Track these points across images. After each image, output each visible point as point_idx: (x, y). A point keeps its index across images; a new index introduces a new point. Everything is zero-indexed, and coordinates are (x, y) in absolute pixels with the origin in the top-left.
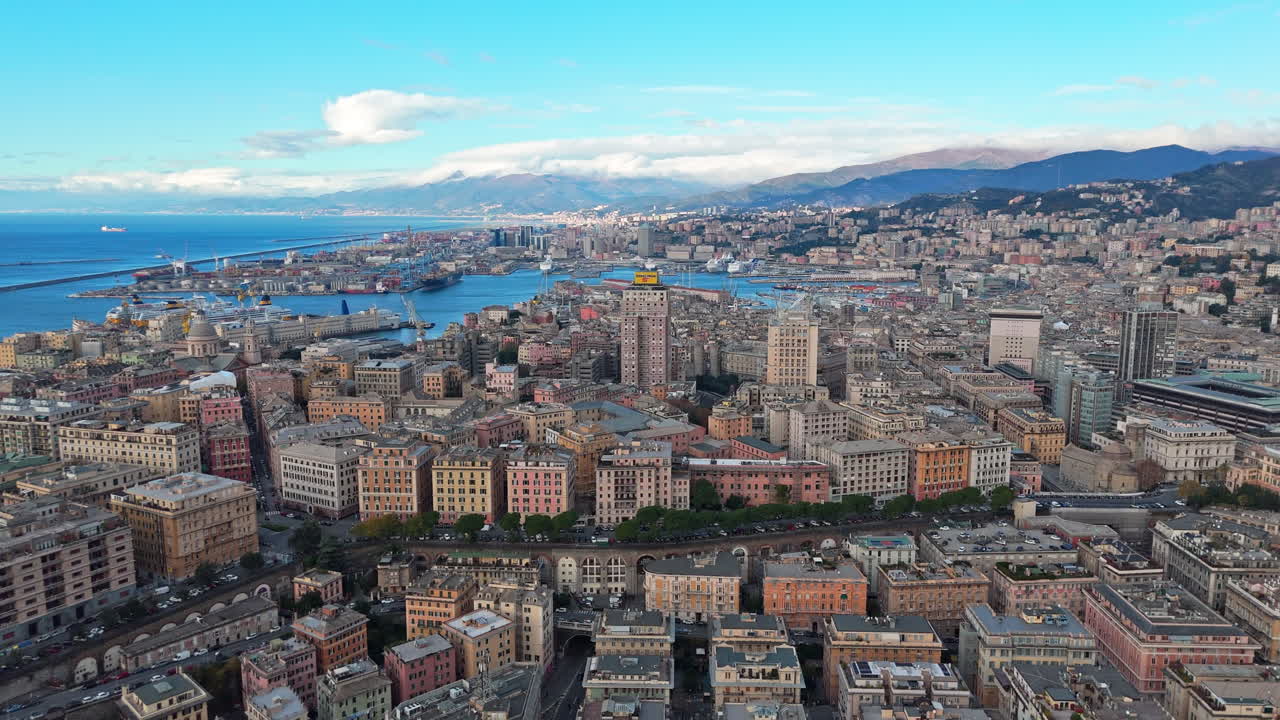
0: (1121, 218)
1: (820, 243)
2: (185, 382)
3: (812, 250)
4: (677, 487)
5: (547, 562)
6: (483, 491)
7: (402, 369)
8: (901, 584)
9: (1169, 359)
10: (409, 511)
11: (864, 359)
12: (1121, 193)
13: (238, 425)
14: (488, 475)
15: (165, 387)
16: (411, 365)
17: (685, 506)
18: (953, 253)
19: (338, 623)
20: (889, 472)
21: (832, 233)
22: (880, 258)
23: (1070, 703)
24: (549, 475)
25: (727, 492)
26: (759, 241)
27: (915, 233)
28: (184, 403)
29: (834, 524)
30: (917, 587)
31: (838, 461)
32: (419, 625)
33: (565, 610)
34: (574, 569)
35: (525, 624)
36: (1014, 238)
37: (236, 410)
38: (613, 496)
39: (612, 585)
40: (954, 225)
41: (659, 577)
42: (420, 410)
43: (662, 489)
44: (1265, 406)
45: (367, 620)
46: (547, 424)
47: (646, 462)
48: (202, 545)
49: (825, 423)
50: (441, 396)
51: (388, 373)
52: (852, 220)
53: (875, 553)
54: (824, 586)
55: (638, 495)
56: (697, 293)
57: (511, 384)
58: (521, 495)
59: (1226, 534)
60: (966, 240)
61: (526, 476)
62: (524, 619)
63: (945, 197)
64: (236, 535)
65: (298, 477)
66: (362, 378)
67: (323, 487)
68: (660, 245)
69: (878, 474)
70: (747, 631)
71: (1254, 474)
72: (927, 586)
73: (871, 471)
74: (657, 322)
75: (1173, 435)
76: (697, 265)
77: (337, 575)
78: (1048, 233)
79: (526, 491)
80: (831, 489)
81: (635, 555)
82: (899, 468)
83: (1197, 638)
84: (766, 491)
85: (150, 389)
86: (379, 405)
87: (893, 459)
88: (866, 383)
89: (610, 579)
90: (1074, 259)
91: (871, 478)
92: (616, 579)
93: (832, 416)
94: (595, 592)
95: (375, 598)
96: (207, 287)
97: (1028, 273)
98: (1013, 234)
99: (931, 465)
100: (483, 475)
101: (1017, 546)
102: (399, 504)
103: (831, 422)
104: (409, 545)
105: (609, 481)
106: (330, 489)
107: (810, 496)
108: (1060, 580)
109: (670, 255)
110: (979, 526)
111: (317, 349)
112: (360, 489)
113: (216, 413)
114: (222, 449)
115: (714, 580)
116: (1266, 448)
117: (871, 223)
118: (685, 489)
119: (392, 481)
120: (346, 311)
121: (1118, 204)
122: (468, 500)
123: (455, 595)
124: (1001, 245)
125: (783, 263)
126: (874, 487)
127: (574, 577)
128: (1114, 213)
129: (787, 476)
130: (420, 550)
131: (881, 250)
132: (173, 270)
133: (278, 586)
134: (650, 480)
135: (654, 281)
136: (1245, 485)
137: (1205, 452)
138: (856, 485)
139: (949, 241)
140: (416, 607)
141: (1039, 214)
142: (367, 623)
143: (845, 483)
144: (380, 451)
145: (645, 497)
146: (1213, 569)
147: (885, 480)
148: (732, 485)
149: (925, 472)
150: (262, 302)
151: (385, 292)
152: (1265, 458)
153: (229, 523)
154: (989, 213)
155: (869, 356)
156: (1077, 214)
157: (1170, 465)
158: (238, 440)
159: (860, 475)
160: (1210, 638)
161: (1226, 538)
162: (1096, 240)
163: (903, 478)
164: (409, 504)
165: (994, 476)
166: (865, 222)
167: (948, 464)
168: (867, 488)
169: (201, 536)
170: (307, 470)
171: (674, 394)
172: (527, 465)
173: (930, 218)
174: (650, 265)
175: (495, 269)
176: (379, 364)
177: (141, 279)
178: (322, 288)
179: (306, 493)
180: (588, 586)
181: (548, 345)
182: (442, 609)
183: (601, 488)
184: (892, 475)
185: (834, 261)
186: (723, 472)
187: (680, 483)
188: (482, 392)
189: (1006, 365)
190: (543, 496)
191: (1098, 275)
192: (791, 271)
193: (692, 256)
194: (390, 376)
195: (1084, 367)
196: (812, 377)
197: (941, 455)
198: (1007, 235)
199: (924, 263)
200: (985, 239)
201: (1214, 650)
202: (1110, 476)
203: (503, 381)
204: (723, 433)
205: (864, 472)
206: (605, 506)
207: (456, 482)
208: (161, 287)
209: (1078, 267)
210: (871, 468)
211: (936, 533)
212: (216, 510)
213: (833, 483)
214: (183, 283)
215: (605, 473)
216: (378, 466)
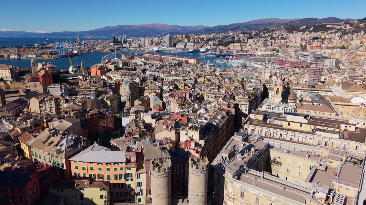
0: (346, 33)
1: (233, 42)
3: (230, 45)
18: (286, 45)
21: (237, 39)
22: (257, 47)
26: (210, 41)
36: (309, 40)
63: (272, 29)
78: (321, 38)
109: (178, 46)
121: (342, 29)
125: (220, 49)
128: (343, 32)
131: (257, 44)
139: (283, 41)
141: (313, 32)
154: (294, 32)
156: (329, 32)
166: (248, 35)
193: (185, 47)
199: (276, 49)
200: (299, 40)
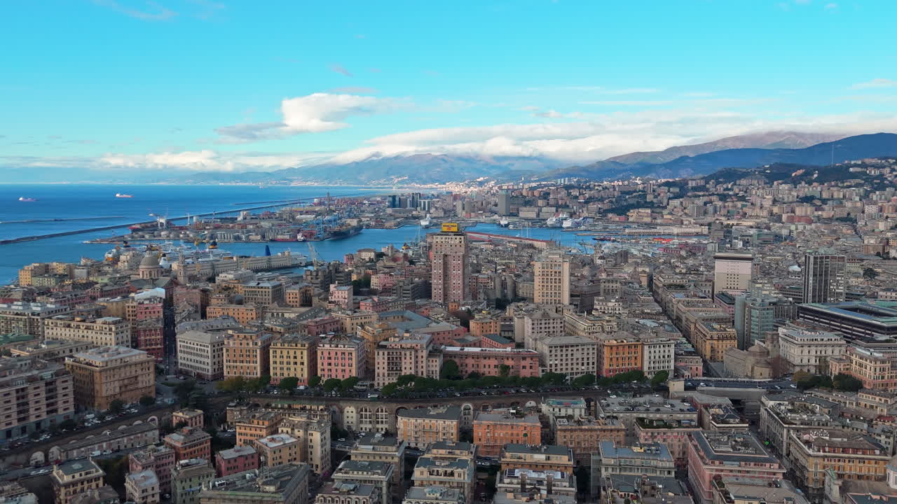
0: (882, 187)
1: (638, 206)
2: (133, 295)
3: (631, 211)
4: (430, 363)
5: (337, 409)
6: (302, 364)
7: (273, 287)
8: (564, 428)
9: (839, 291)
10: (255, 375)
11: (611, 287)
12: (884, 167)
13: (158, 320)
14: (305, 353)
15: (119, 298)
16: (281, 285)
17: (437, 376)
18: (741, 213)
19: (191, 438)
20: (583, 359)
21: (650, 198)
22: (684, 218)
23: (631, 494)
24: (344, 353)
25: (470, 370)
26: (591, 204)
27: (714, 198)
28: (129, 307)
29: (538, 391)
30: (575, 430)
31: (546, 350)
32: (244, 443)
33: (344, 440)
34: (354, 414)
35: (309, 443)
36: (791, 203)
37: (158, 312)
38: (386, 368)
39: (379, 426)
40: (746, 192)
41: (405, 419)
42: (280, 314)
43: (420, 365)
44: (883, 322)
45: (210, 437)
46: (359, 324)
47: (409, 346)
48: (117, 390)
49: (547, 326)
50: (298, 305)
51: (263, 290)
52: (667, 188)
53: (557, 410)
54: (512, 428)
55: (403, 369)
56: (530, 242)
57: (345, 298)
58: (326, 367)
59: (808, 404)
60: (752, 204)
61: (329, 353)
62: (309, 441)
63: (744, 170)
64: (140, 385)
65: (188, 353)
66: (247, 294)
67: (202, 359)
68: (516, 207)
69: (575, 360)
70: (448, 451)
71: (849, 367)
72: (581, 430)
73: (569, 357)
74: (457, 258)
75: (799, 340)
76: (539, 222)
77: (200, 412)
78: (820, 199)
79: (330, 364)
80: (541, 369)
81: (395, 406)
82: (591, 356)
83: (743, 463)
84: (496, 370)
85: (108, 298)
86: (252, 310)
87: (586, 349)
88: (604, 304)
89: (378, 422)
90: (837, 219)
91: (569, 362)
92: (382, 422)
93: (551, 321)
94: (368, 430)
95: (224, 428)
96: (179, 236)
97: (797, 229)
98: (790, 200)
99: (614, 355)
100: (302, 353)
101: (656, 408)
102: (248, 371)
103: (551, 326)
104: (249, 396)
105: (384, 358)
106: (206, 360)
107: (526, 373)
108: (676, 429)
109: (522, 214)
110: (638, 396)
111: (226, 275)
112: (225, 361)
113: (146, 313)
114: (145, 336)
115: (441, 422)
116: (857, 349)
117: (681, 190)
118: (436, 366)
119: (245, 356)
120: (268, 253)
121: (881, 177)
122: (292, 369)
123: (267, 423)
124: (780, 208)
125: (608, 221)
126: (572, 369)
127: (354, 420)
128: (876, 183)
129: (510, 359)
130: (256, 399)
131: (686, 211)
132: (157, 225)
133: (163, 418)
134: (411, 358)
135: (455, 229)
136: (840, 374)
137: (823, 353)
138: (559, 367)
139: (739, 204)
140: (243, 431)
141: (815, 184)
142: (211, 439)
143: (551, 365)
144: (238, 336)
145: (407, 368)
146: (785, 426)
147: (580, 364)
148: (473, 365)
149: (609, 359)
150: (211, 247)
151: (304, 241)
152: (854, 355)
153: (136, 377)
154: (775, 183)
155: (614, 285)
156: (845, 184)
157: (797, 361)
158: (156, 330)
159: (561, 360)
160: (752, 464)
161: (808, 408)
162: (859, 204)
163: (593, 363)
164: (255, 372)
165: (662, 365)
166: (677, 190)
167: (626, 354)
168: (567, 369)
169: (117, 384)
170: (193, 349)
171: (463, 308)
172: (331, 347)
173: (730, 186)
174: (504, 222)
175: (387, 225)
176: (259, 284)
177: (135, 230)
178: (259, 237)
179: (192, 364)
180: (363, 426)
181: (391, 275)
182: (258, 432)
183: (378, 363)
184: (585, 361)
185: (648, 220)
186: (467, 355)
187: (432, 361)
188: (326, 304)
189: (723, 294)
190: (340, 368)
191: (849, 232)
192: (612, 227)
193: (538, 215)
194: (265, 292)
195: (775, 295)
196: (566, 299)
197: (621, 348)
198: (786, 200)
199: (718, 222)
200: (767, 203)
201: (755, 472)
202: (753, 368)
203: (340, 297)
204: (478, 332)
205: (564, 358)
206: (381, 375)
207: (285, 357)
208: (147, 236)
209: (836, 225)
210: (569, 355)
211: (605, 400)
212: (128, 368)
213: (543, 364)
214: (162, 233)
215: (381, 353)
216: (236, 345)
